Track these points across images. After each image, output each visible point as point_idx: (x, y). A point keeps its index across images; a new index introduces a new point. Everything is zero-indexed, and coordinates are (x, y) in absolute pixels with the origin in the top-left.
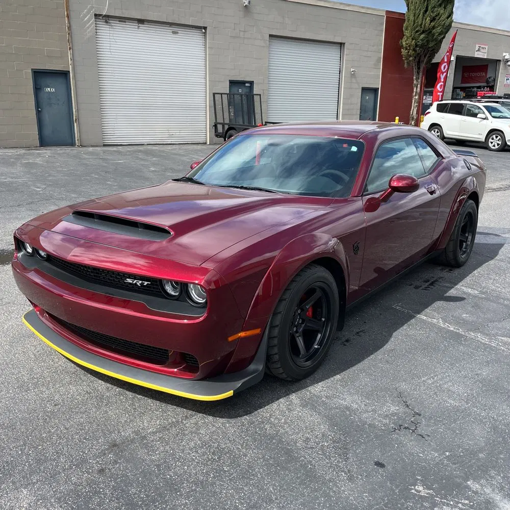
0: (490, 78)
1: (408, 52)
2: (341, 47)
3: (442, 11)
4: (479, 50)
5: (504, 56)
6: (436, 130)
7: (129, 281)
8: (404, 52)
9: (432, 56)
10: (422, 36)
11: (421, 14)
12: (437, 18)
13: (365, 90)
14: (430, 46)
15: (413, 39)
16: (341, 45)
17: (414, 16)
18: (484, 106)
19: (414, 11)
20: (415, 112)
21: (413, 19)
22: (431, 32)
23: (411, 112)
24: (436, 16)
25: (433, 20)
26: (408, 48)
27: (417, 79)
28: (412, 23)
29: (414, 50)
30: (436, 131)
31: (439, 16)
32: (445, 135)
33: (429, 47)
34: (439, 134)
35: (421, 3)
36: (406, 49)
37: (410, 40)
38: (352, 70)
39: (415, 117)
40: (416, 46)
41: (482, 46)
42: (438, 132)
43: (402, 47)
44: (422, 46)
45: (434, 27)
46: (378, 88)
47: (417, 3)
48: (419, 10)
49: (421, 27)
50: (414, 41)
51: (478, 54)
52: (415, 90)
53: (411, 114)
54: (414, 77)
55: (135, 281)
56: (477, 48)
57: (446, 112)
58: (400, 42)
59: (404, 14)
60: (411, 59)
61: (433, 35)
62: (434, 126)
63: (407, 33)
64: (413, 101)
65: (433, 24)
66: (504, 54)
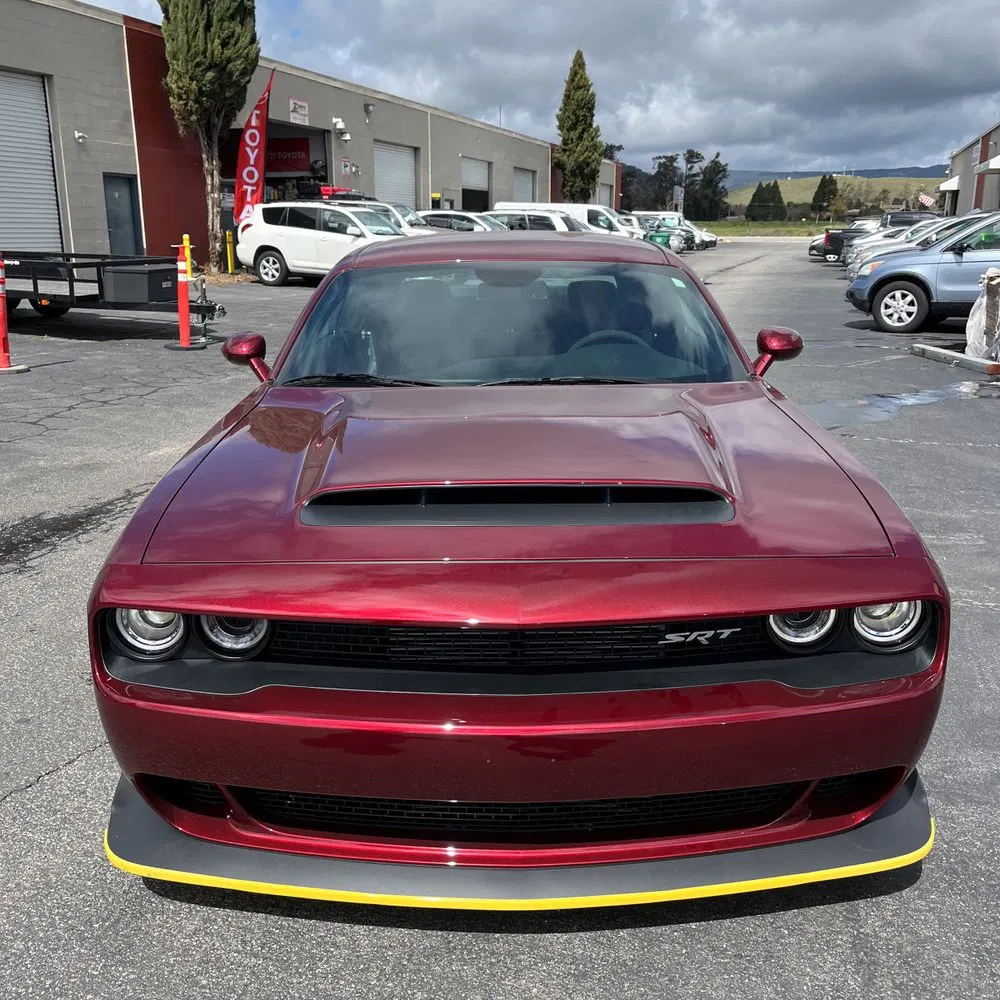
0: (315, 162)
1: (186, 105)
2: (43, 82)
3: (238, 30)
4: (294, 111)
5: (335, 124)
6: (271, 259)
7: (674, 638)
8: (175, 104)
9: (230, 116)
10: (210, 75)
11: (201, 30)
12: (233, 41)
13: (110, 178)
14: (228, 94)
15: (192, 79)
16: (44, 78)
17: (187, 32)
18: (352, 213)
19: (184, 23)
20: (217, 226)
21: (185, 38)
22: (224, 68)
23: (210, 224)
24: (229, 38)
25: (224, 44)
26: (184, 97)
27: (211, 159)
28: (186, 47)
29: (196, 101)
30: (271, 261)
31: (235, 39)
32: (291, 268)
33: (225, 98)
34: (277, 266)
35: (195, 8)
36: (180, 98)
37: (186, 80)
38: (77, 135)
39: (219, 235)
40: (201, 92)
41: (299, 103)
42: (274, 263)
43: (169, 92)
44: (211, 95)
45: (229, 60)
46: (136, 176)
47: (187, 8)
48: (194, 22)
49: (205, 57)
50: (194, 82)
51: (295, 118)
52: (209, 181)
53: (211, 228)
54: (204, 156)
55: (695, 634)
56: (292, 107)
57: (283, 224)
58: (163, 83)
59: (159, 27)
60: (194, 118)
61: (231, 74)
62: (264, 251)
63: (176, 66)
64: (210, 203)
65: (228, 53)
66: (334, 120)
